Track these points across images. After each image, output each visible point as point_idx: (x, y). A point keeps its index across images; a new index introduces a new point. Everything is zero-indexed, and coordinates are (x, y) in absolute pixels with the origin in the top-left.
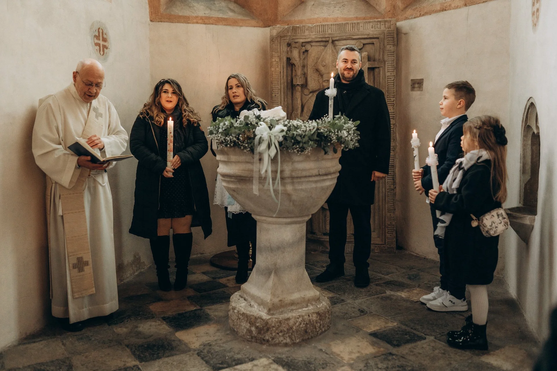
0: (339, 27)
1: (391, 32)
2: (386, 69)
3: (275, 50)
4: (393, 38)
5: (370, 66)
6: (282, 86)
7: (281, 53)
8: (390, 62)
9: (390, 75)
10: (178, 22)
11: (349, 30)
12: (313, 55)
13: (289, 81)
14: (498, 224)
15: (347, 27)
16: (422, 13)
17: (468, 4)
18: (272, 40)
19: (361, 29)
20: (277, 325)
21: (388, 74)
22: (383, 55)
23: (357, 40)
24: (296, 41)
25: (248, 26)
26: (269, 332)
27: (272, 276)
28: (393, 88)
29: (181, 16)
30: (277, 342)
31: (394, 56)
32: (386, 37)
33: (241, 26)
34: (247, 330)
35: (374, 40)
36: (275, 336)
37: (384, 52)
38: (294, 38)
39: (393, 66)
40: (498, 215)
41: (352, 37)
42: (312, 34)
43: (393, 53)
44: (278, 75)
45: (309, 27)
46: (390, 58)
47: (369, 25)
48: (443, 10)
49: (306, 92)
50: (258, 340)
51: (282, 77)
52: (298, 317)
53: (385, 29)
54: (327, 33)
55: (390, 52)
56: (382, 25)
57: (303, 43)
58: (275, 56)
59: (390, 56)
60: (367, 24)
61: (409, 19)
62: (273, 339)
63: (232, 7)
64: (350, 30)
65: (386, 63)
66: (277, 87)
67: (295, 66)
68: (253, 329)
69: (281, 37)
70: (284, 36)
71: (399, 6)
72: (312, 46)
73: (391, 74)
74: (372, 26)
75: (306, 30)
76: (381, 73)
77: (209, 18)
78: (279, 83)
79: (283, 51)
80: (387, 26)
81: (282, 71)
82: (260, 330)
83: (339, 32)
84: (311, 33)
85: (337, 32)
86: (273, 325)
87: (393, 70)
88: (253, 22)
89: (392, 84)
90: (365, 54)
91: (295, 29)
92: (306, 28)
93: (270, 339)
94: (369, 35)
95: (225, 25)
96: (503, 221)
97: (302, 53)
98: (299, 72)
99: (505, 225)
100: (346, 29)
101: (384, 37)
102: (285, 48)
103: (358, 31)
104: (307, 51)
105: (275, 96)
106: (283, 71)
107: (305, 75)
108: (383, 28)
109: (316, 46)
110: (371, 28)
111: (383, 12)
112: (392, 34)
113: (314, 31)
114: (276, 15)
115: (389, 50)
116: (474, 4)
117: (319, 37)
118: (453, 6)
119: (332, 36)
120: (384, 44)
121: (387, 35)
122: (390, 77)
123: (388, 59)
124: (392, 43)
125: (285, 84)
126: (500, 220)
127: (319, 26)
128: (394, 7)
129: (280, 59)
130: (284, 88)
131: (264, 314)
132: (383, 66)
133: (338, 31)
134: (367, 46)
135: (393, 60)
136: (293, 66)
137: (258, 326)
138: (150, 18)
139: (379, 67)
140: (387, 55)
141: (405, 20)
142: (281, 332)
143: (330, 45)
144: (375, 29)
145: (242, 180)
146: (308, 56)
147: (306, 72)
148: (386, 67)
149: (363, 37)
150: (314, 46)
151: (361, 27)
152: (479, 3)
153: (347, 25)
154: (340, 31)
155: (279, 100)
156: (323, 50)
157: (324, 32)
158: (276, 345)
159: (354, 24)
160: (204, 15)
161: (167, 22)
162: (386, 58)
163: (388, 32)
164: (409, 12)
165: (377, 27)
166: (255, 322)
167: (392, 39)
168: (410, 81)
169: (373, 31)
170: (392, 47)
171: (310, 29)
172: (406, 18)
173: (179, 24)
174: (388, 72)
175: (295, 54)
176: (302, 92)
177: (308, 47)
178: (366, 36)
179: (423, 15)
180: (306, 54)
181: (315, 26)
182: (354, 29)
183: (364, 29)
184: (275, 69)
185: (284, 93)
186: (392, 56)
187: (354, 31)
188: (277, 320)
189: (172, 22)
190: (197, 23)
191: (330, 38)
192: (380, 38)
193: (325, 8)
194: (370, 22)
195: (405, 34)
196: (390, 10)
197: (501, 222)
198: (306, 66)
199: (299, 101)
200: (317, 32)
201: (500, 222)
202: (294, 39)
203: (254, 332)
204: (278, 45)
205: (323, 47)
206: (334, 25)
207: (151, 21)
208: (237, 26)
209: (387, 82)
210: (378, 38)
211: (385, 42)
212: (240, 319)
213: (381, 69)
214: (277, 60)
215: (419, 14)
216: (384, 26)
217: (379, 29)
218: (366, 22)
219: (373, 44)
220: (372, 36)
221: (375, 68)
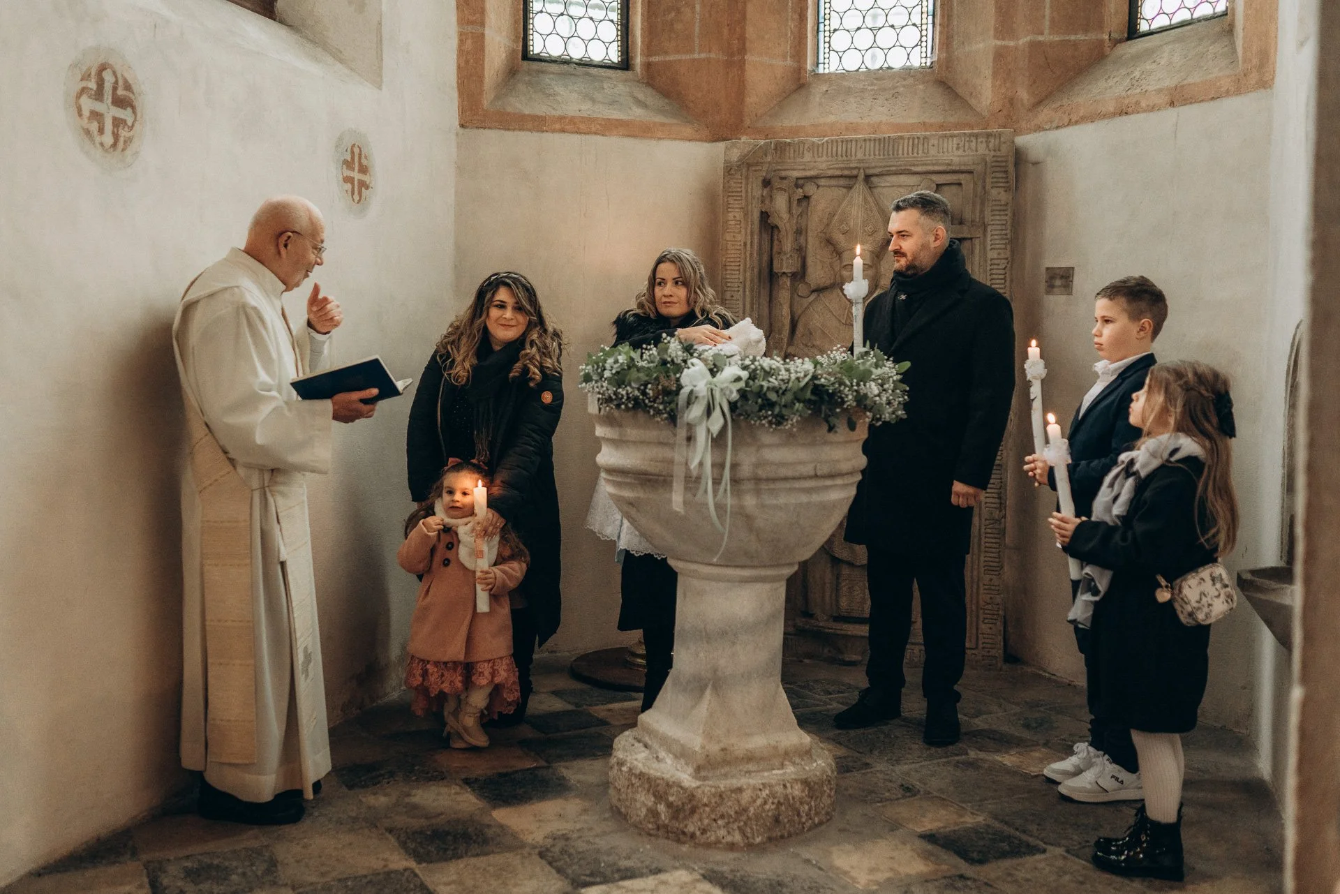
0: (882, 145)
1: (999, 159)
2: (989, 242)
3: (734, 194)
4: (1006, 172)
6: (748, 274)
7: (747, 201)
8: (999, 227)
9: (995, 256)
10: (520, 130)
11: (906, 152)
12: (821, 207)
13: (765, 264)
14: (1215, 599)
15: (901, 147)
16: (1075, 118)
17: (1178, 101)
18: (729, 170)
19: (933, 151)
20: (713, 801)
21: (992, 254)
22: (982, 211)
23: (924, 176)
24: (783, 174)
25: (675, 139)
26: (696, 816)
27: (708, 692)
28: (1003, 286)
29: (528, 115)
30: (713, 838)
31: (1006, 215)
32: (988, 170)
33: (660, 139)
34: (648, 810)
35: (962, 177)
36: (708, 825)
37: (983, 204)
38: (779, 167)
39: (1005, 237)
40: (1213, 579)
41: (913, 168)
42: (819, 159)
43: (1004, 208)
44: (740, 250)
45: (813, 143)
46: (998, 218)
47: (950, 142)
48: (1123, 112)
49: (802, 289)
50: (672, 833)
51: (748, 255)
52: (761, 787)
53: (987, 152)
54: (853, 158)
55: (998, 205)
56: (981, 142)
57: (797, 179)
58: (733, 208)
59: (997, 213)
60: (946, 140)
61: (1044, 130)
62: (704, 831)
63: (641, 96)
64: (908, 154)
65: (989, 228)
66: (737, 276)
67: (779, 231)
68: (662, 808)
69: (749, 165)
70: (757, 164)
71: (1022, 100)
72: (818, 186)
73: (999, 254)
74: (958, 144)
75: (805, 152)
76: (977, 251)
77: (590, 120)
78: (742, 267)
79: (753, 198)
80: (991, 145)
81: (749, 242)
82: (676, 812)
83: (882, 157)
84: (819, 157)
85: (877, 157)
86: (705, 800)
87: (1003, 246)
88: (688, 130)
89: (1002, 277)
91: (781, 148)
92: (806, 147)
93: (698, 833)
94: (949, 165)
95: (624, 136)
96: (1222, 592)
97: (796, 202)
98: (788, 245)
99: (1227, 601)
100: (898, 151)
101: (985, 170)
102: (758, 191)
103: (924, 155)
104: (807, 198)
105: (732, 296)
106: (752, 242)
107: (801, 252)
108: (982, 149)
109: (829, 186)
110: (954, 149)
111: (986, 114)
112: (1004, 164)
113: (825, 152)
114: (740, 116)
115: (995, 200)
116: (1191, 103)
117: (836, 166)
118: (1143, 104)
119: (867, 165)
120: (984, 187)
121: (993, 167)
122: (996, 262)
123: (992, 220)
124: (1002, 185)
125: (756, 270)
126: (1216, 589)
127: (837, 141)
128: (1011, 101)
129: (746, 214)
130: (752, 281)
131: (686, 778)
132: (981, 235)
133: (880, 155)
134: (946, 188)
135: (1004, 222)
136: (776, 232)
137: (672, 803)
138: (461, 118)
139: (971, 239)
140: (992, 211)
141: (1035, 131)
142: (722, 817)
143: (860, 187)
144: (964, 151)
145: (649, 480)
146: (810, 209)
147: (804, 245)
148: (989, 239)
149: (936, 168)
150: (823, 186)
151: (933, 145)
152: (1202, 101)
153: (901, 141)
154: (884, 155)
155: (741, 306)
156: (844, 198)
157: (847, 156)
158: (708, 845)
159: (916, 141)
160: (578, 114)
161: (496, 128)
162: (988, 217)
163: (995, 159)
164: (1045, 114)
165: (970, 148)
166: (666, 793)
167: (1004, 175)
168: (1043, 270)
169: (959, 156)
170: (1003, 193)
171: (814, 148)
172: (1039, 128)
173: (522, 134)
174: (992, 249)
175: (781, 203)
176: (794, 290)
177: (810, 189)
178: (943, 168)
179: (1077, 123)
180: (804, 204)
181: (827, 142)
182: (916, 151)
183: (939, 152)
184: (734, 237)
185: (752, 291)
186: (1003, 213)
187: (915, 154)
188: (713, 790)
189: (509, 130)
190: (563, 131)
191: (862, 171)
192: (975, 172)
193: (852, 100)
194: (952, 136)
195: (1036, 163)
196: (1000, 108)
197: (1219, 595)
198: (804, 232)
199: (786, 311)
200: (832, 156)
201: (1216, 594)
202: (778, 170)
203: (663, 817)
204: (741, 183)
205: (845, 190)
206: (870, 140)
207: (462, 126)
208: (651, 138)
209: (989, 273)
210: (970, 172)
211: (987, 181)
212: (633, 785)
213: (977, 242)
214: (739, 215)
215: (1066, 120)
216: (984, 145)
217: (974, 153)
218: (945, 136)
219: (960, 184)
220: (958, 168)
221: (964, 239)
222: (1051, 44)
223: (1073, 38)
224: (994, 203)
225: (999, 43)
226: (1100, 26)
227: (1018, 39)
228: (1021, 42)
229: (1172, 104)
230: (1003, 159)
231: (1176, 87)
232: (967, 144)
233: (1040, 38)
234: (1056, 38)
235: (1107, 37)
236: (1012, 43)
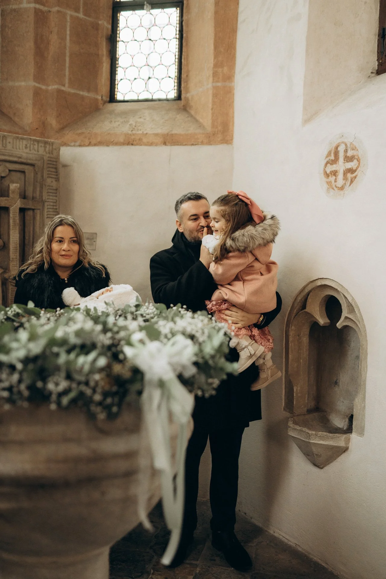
1: (52, 160)
2: (46, 213)
4: (56, 168)
5: (23, 206)
8: (52, 204)
16: (94, 142)
17: (169, 142)
19: (9, 147)
22: (41, 192)
31: (56, 196)
32: (45, 165)
35: (26, 167)
37: (41, 187)
39: (55, 210)
43: (55, 191)
46: (51, 197)
47: (21, 143)
48: (129, 143)
53: (44, 153)
55: (51, 189)
59: (51, 194)
60: (18, 141)
61: (69, 145)
65: (46, 204)
71: (51, 124)
74: (26, 145)
76: (38, 217)
80: (47, 149)
90: (16, 186)
94: (20, 158)
101: (43, 165)
103: (3, 148)
108: (41, 151)
110: (24, 148)
112: (55, 163)
115: (50, 186)
116: (178, 145)
118: (145, 140)
120: (42, 176)
121: (48, 164)
123: (48, 199)
124: (53, 176)
128: (44, 123)
132: (41, 208)
135: (55, 201)
139: (33, 210)
140: (48, 192)
144: (30, 150)
148: (46, 210)
149: (11, 159)
151: (10, 143)
152: (185, 145)
162: (45, 197)
163: (49, 159)
164: (69, 135)
165: (34, 149)
167: (53, 170)
169: (27, 153)
170: (54, 181)
174: (47, 218)
178: (15, 159)
179: (95, 145)
183: (13, 148)
186: (54, 195)
192: (36, 166)
194: (23, 139)
196: (37, 127)
210: (32, 165)
211: (45, 172)
213: (38, 212)
215: (87, 142)
216: (43, 148)
217: (36, 153)
218: (18, 138)
219: (23, 172)
220: (24, 161)
221: (29, 209)
222: (69, 94)
223: (81, 93)
224: (48, 187)
225: (37, 85)
226: (96, 90)
227: (48, 85)
228: (50, 88)
229: (165, 144)
230: (54, 160)
231: (168, 134)
232: (32, 146)
233: (63, 88)
234: (73, 91)
235: (100, 98)
236: (44, 87)
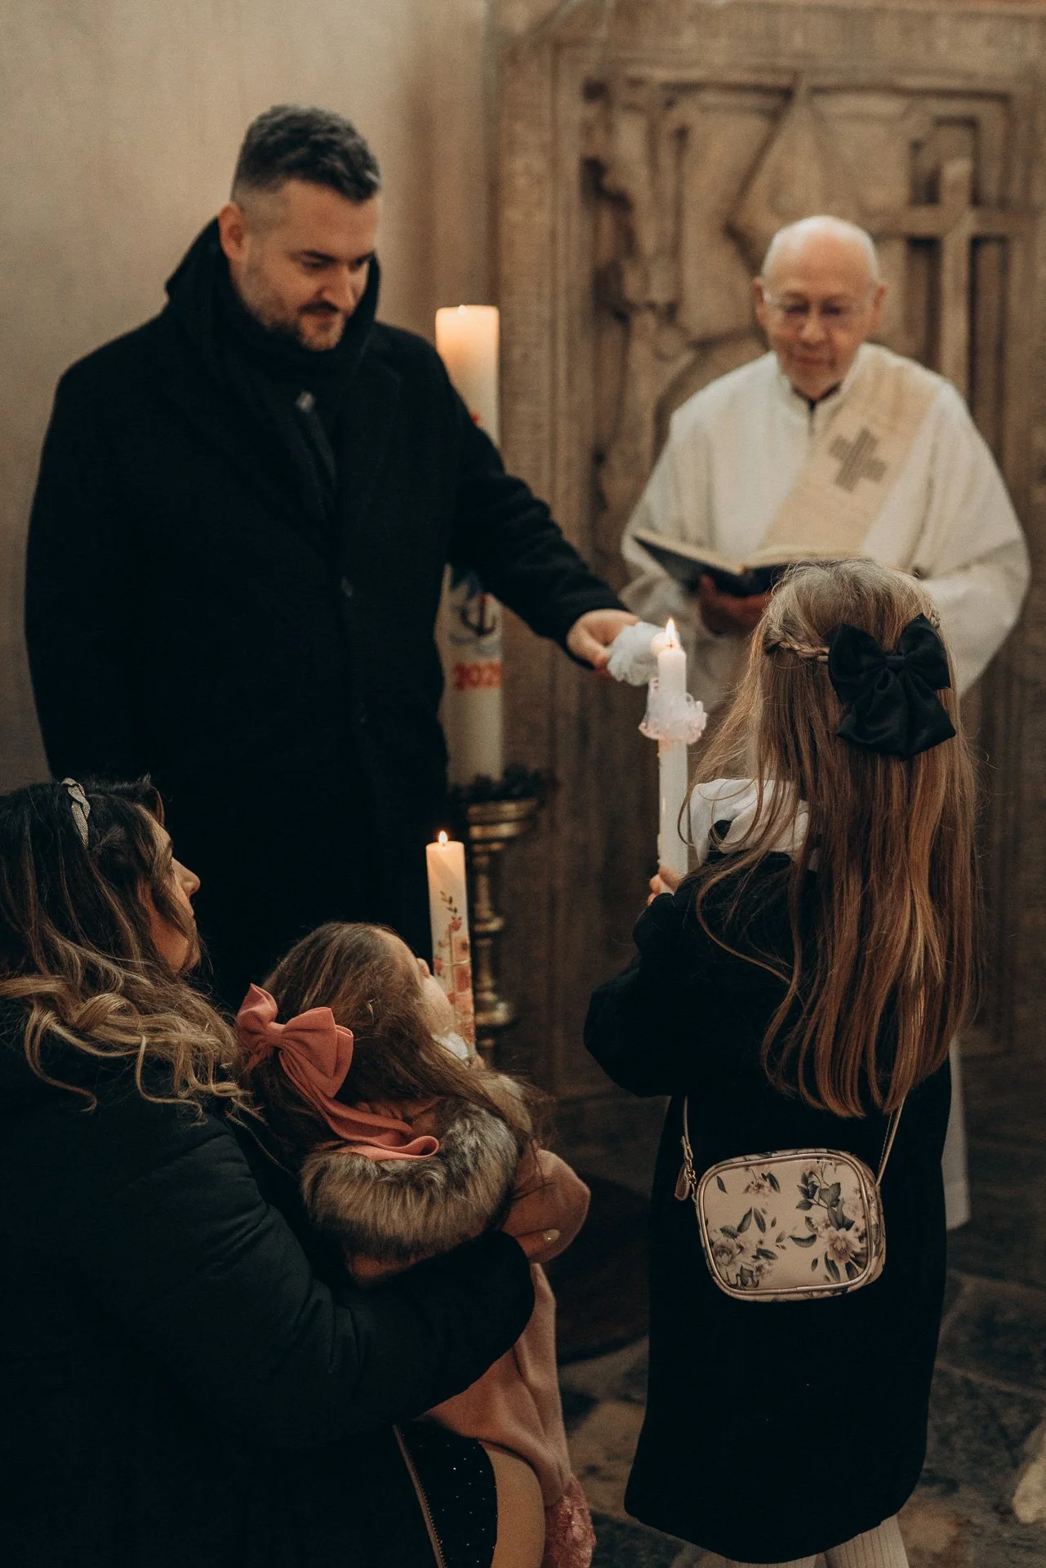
2: (1040, 246)
5: (979, 231)
7: (552, 131)
12: (710, 155)
23: (915, 100)
24: (634, 71)
32: (1042, 92)
37: (1028, 166)
38: (625, 56)
41: (897, 80)
42: (711, 45)
47: (973, 29)
49: (671, 339)
51: (559, 259)
53: (1039, 55)
54: (784, 45)
56: (1031, 34)
57: (665, 86)
60: (966, 23)
67: (631, 205)
69: (558, 47)
70: (576, 43)
72: (701, 107)
74: (988, 35)
75: (682, 23)
76: (1017, 264)
78: (547, 291)
79: (567, 124)
81: (560, 230)
83: (840, 48)
84: (711, 38)
90: (962, 169)
94: (969, 77)
98: (649, 237)
102: (574, 110)
104: (684, 132)
106: (567, 229)
107: (673, 256)
108: (1032, 51)
109: (723, 108)
110: (981, 45)
113: (725, 28)
117: (746, 62)
119: (810, 65)
120: (1032, 129)
127: (750, 8)
129: (552, 163)
130: (569, 321)
133: (839, 44)
136: (620, 207)
143: (797, 113)
146: (691, 158)
147: (677, 239)
150: (711, 108)
154: (845, 45)
156: (770, 135)
157: (769, 41)
162: (1038, 193)
165: (1010, 45)
169: (988, 60)
175: (630, 140)
176: (654, 343)
177: (691, 111)
178: (955, 84)
180: (677, 145)
191: (802, 77)
192: (1012, 98)
200: (739, 40)
202: (623, 62)
204: (541, 86)
205: (766, 122)
206: (817, 9)
213: (1017, 246)
214: (539, 164)
216: (1036, 40)
217: (1017, 56)
219: (971, 124)
232: (1005, 36)
